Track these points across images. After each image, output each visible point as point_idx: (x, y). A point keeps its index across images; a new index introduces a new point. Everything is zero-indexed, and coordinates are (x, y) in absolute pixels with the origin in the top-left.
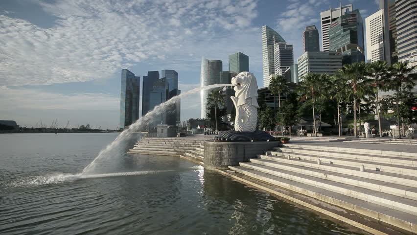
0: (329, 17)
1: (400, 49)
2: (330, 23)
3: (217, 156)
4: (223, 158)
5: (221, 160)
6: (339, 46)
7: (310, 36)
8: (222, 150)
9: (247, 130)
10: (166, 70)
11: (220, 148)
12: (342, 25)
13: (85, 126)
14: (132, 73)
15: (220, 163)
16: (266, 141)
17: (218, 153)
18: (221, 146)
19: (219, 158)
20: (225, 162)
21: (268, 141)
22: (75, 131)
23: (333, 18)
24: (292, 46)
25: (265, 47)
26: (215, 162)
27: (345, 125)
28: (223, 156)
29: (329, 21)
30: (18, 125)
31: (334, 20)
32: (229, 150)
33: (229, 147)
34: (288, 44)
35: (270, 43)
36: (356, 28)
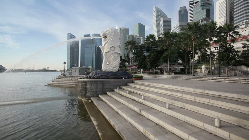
0: (194, 1)
1: (235, 20)
2: (194, 5)
3: (83, 90)
4: (87, 91)
5: (86, 93)
6: (199, 19)
7: (183, 13)
8: (86, 85)
9: (111, 70)
10: (95, 34)
11: (85, 84)
12: (201, 6)
13: (46, 68)
14: (73, 36)
15: (85, 95)
16: (122, 78)
17: (83, 88)
18: (86, 82)
19: (85, 92)
20: (88, 94)
21: (123, 78)
22: (39, 71)
23: (196, 1)
24: (170, 19)
25: (154, 19)
26: (82, 94)
27: (196, 67)
28: (87, 90)
29: (193, 3)
30: (4, 68)
31: (196, 3)
32: (91, 85)
33: (91, 84)
34: (169, 18)
35: (158, 17)
36: (210, 8)
